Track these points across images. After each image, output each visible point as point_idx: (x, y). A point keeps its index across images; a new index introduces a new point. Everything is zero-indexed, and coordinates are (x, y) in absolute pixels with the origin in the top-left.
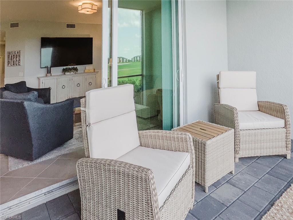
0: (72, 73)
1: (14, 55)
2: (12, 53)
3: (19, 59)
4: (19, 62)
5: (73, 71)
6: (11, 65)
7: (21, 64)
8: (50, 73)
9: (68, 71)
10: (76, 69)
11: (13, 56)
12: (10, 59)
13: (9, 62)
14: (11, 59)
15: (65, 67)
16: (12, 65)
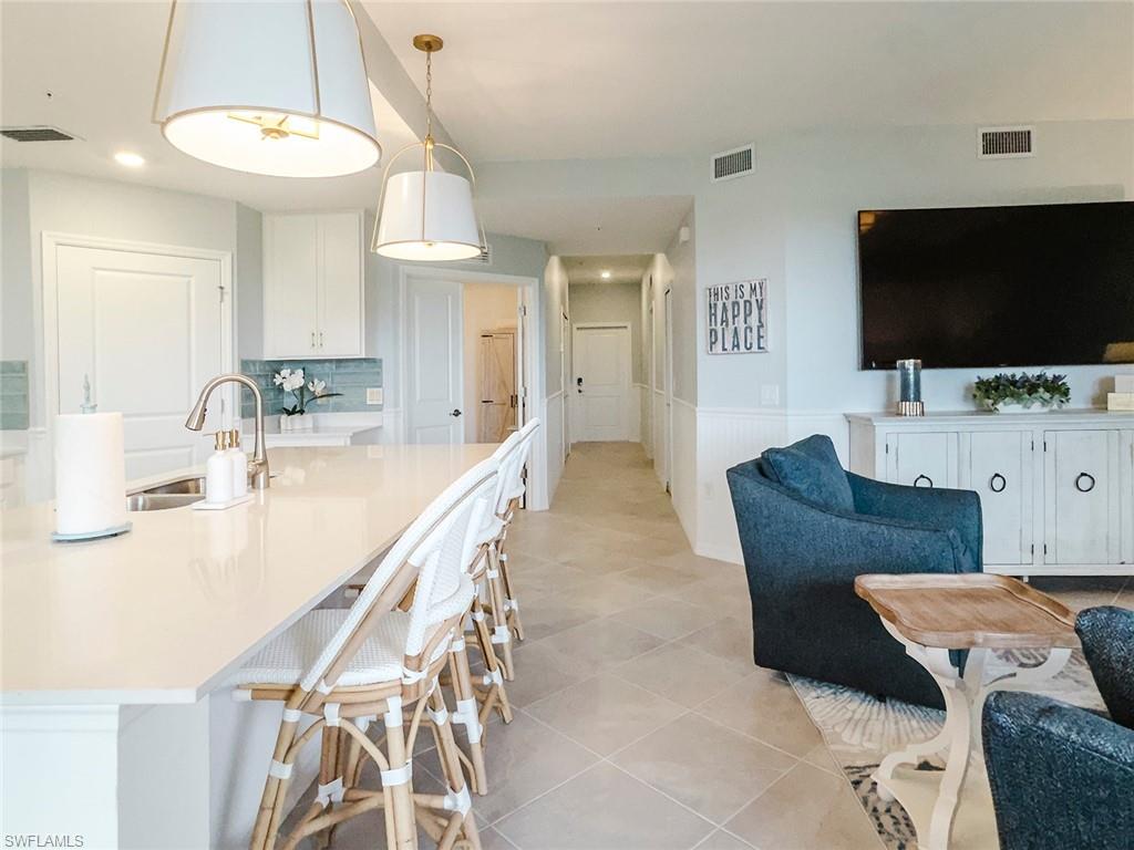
0: (1036, 407)
1: (735, 303)
2: (725, 294)
3: (760, 321)
4: (760, 337)
5: (1047, 396)
6: (724, 349)
7: (769, 343)
8: (917, 398)
9: (1017, 398)
10: (1057, 389)
11: (730, 307)
12: (719, 321)
13: (716, 333)
14: (722, 322)
15: (989, 373)
16: (728, 346)
